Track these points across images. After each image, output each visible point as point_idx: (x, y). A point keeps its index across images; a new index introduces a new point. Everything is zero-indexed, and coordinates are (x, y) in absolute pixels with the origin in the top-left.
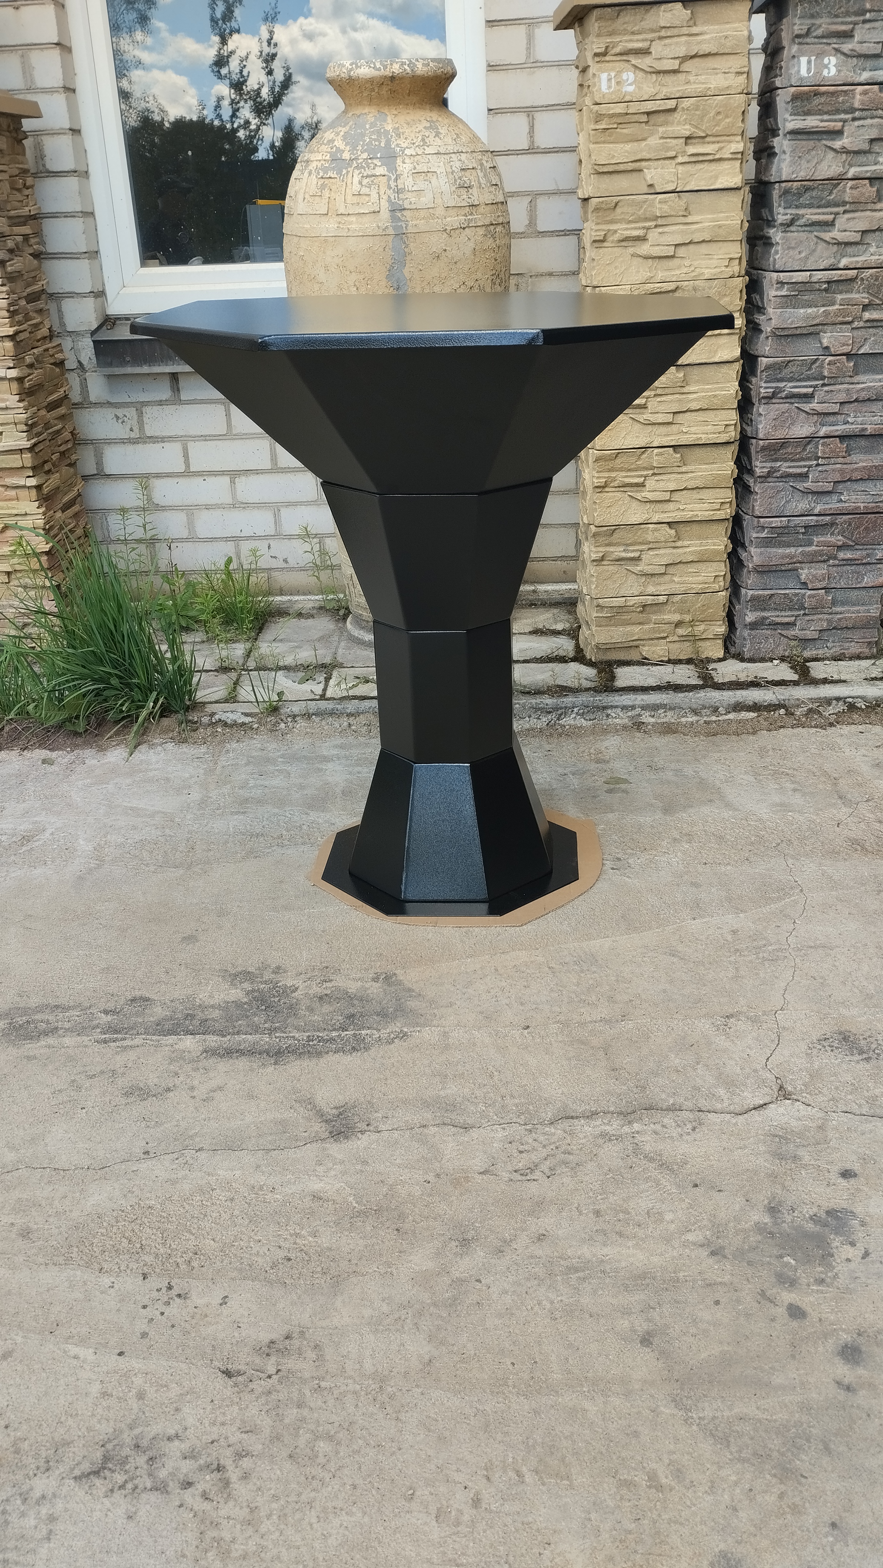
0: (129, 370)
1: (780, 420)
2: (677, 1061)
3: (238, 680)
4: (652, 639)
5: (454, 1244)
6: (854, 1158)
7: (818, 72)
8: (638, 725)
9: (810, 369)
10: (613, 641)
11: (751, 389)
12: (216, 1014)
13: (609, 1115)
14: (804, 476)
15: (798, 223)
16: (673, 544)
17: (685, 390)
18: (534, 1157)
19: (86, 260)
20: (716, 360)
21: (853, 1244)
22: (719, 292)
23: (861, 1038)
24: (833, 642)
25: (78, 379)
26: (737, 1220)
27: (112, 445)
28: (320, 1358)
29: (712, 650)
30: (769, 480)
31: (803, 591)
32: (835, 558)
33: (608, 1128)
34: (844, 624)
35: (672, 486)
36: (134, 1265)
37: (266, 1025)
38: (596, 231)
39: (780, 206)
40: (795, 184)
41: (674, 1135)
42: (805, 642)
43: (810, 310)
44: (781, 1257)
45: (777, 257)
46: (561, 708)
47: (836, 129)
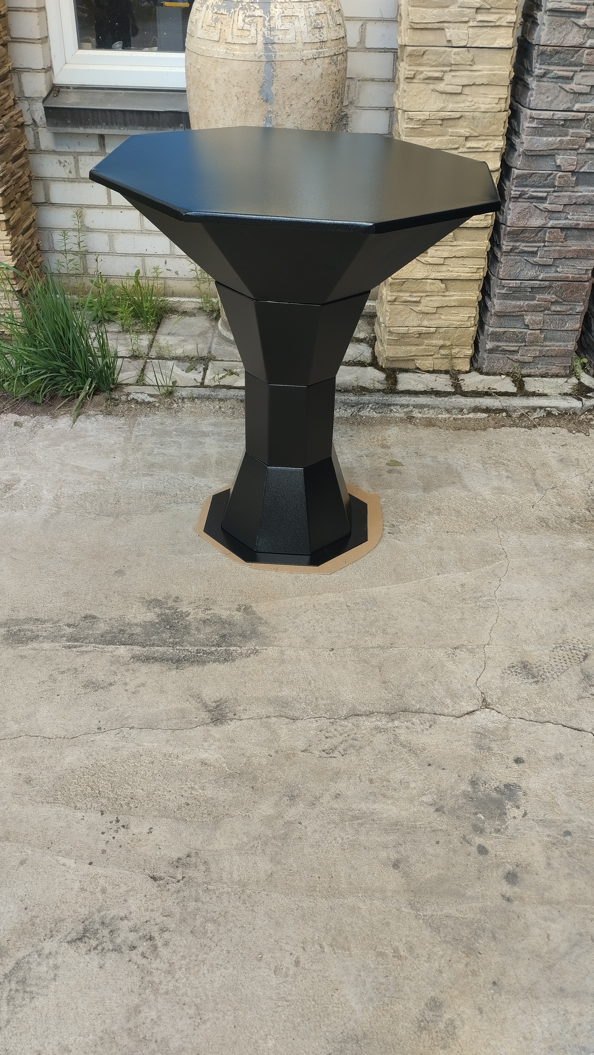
0: (70, 130)
1: (523, 214)
2: (423, 678)
3: (144, 366)
4: (423, 356)
5: (286, 798)
6: (523, 750)
8: (410, 419)
9: (546, 180)
10: (398, 355)
11: (505, 190)
12: (138, 630)
13: (380, 715)
14: (534, 253)
15: (548, 76)
16: (443, 294)
18: (334, 741)
19: (40, 45)
21: (518, 807)
22: (490, 122)
23: (534, 666)
24: (542, 365)
25: (32, 132)
26: (452, 788)
27: (56, 182)
28: (208, 870)
29: (462, 365)
30: (512, 254)
31: (525, 330)
32: (549, 309)
33: (379, 723)
34: (550, 353)
35: (446, 255)
36: (95, 805)
37: (171, 640)
38: (409, 70)
39: (537, 62)
40: (549, 48)
41: (419, 730)
42: (523, 364)
43: (550, 139)
44: (476, 814)
45: (532, 99)
46: (361, 404)
47: (582, 10)
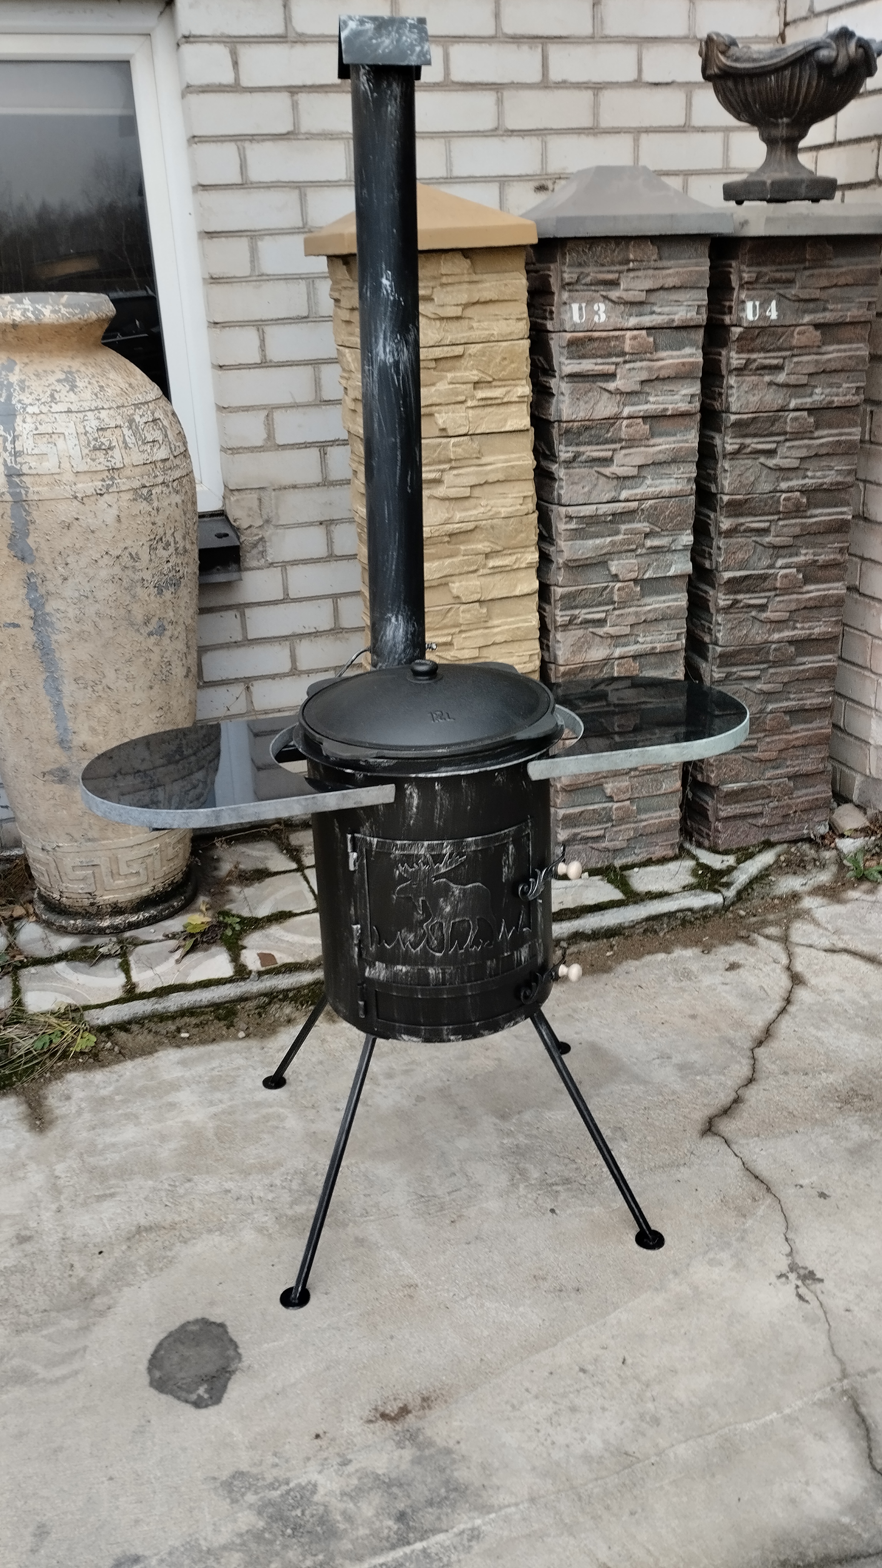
1: (580, 646)
3: (16, 984)
7: (590, 319)
9: (601, 595)
11: (549, 619)
15: (579, 460)
17: (489, 624)
20: (517, 593)
22: (516, 530)
24: (641, 848)
31: (610, 804)
34: (648, 830)
39: (561, 444)
40: (576, 424)
42: (615, 852)
43: (598, 541)
45: (562, 492)
47: (610, 371)
